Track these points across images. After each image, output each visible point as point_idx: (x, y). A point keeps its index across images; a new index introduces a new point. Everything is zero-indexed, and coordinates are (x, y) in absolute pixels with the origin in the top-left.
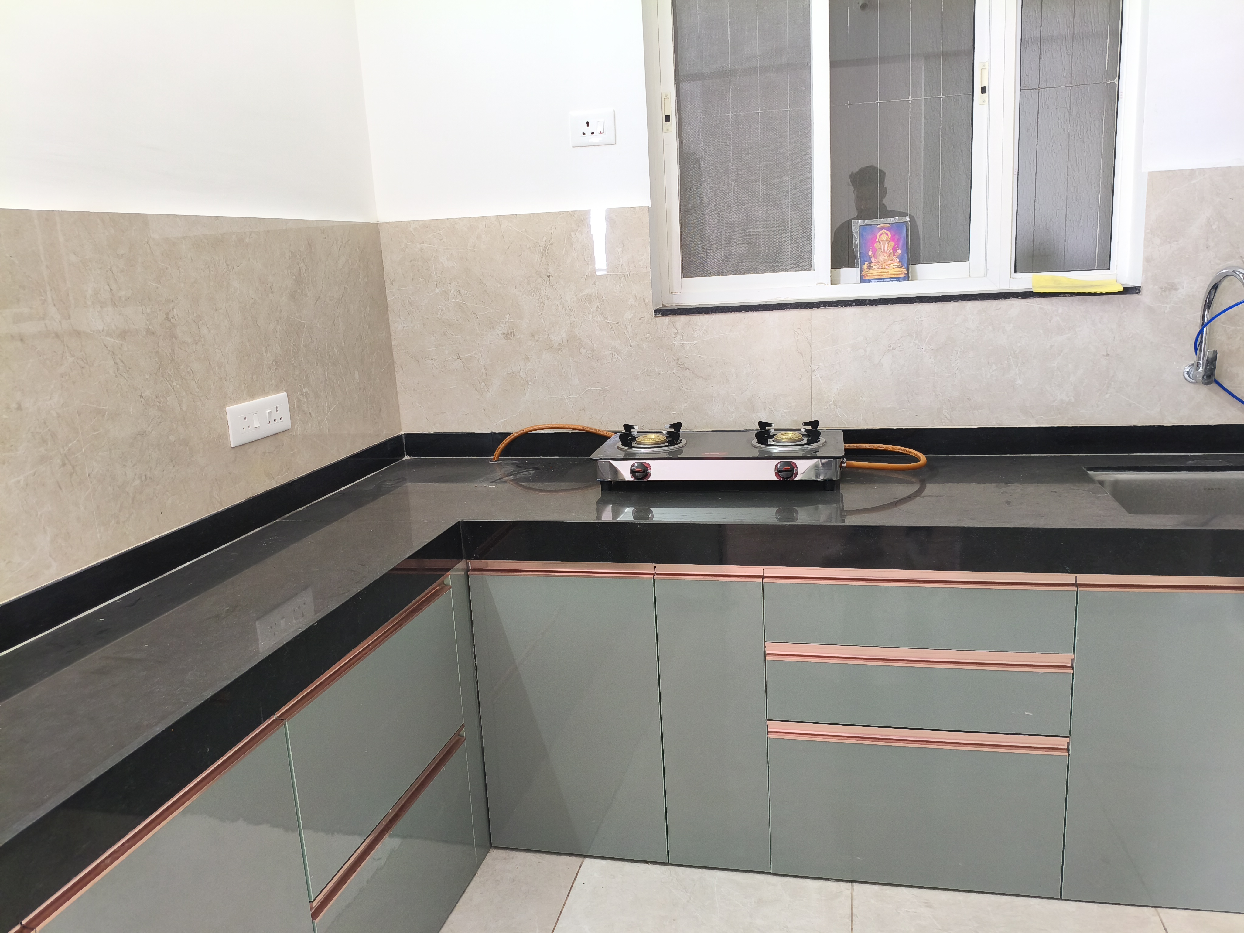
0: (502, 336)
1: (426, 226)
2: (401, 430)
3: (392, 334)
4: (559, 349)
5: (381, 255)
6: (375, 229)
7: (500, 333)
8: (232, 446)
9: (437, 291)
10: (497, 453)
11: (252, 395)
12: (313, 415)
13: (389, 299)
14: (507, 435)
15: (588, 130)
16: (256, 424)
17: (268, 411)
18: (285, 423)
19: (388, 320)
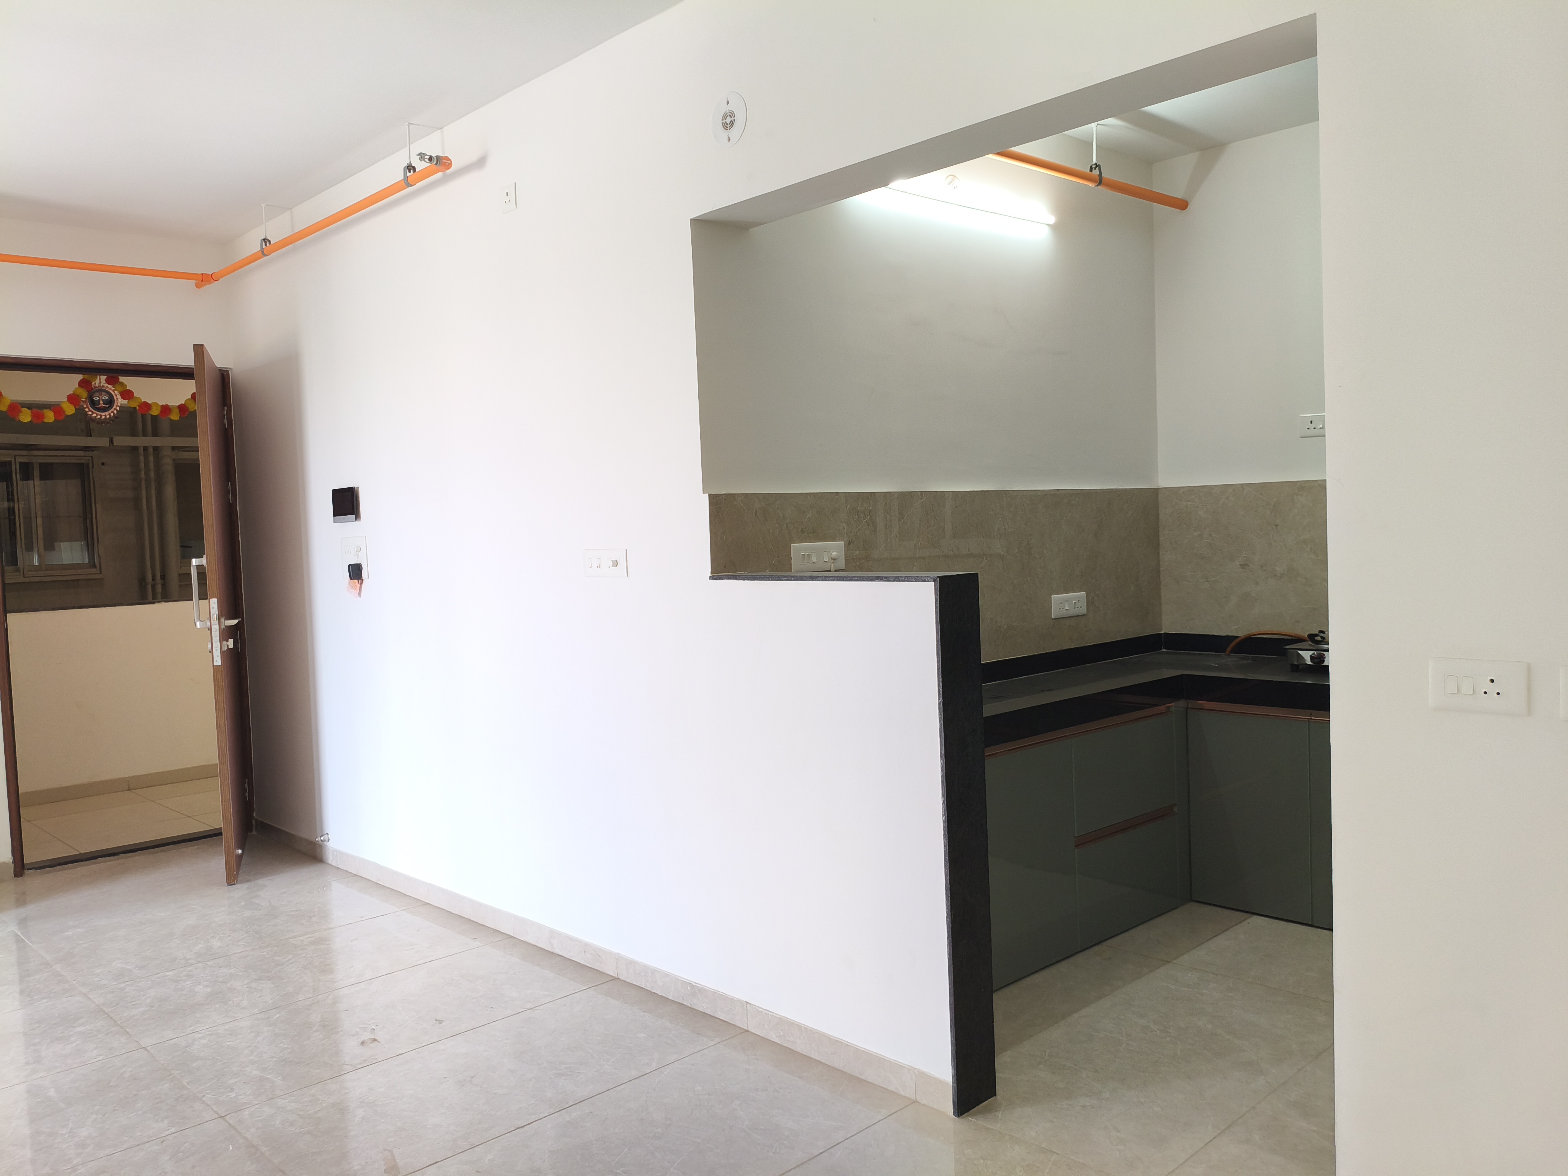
0: (1240, 566)
1: (1191, 490)
2: (1161, 630)
3: (1161, 563)
4: (1281, 577)
5: (1158, 510)
6: (1155, 492)
7: (1238, 564)
8: (1053, 618)
9: (1195, 534)
10: (1229, 649)
11: (1066, 591)
12: (1101, 608)
13: (1161, 539)
14: (1237, 637)
15: (1312, 426)
16: (1067, 608)
17: (1074, 602)
18: (1084, 610)
19: (1159, 553)
